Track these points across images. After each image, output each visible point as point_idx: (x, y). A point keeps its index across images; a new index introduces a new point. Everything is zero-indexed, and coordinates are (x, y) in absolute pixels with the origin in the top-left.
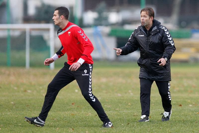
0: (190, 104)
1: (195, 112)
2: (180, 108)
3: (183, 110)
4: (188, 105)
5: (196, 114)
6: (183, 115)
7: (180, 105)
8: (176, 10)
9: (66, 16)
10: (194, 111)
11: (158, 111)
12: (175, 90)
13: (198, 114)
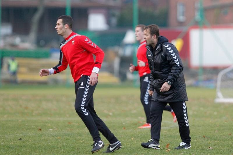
0: (50, 129)
1: (56, 137)
2: (40, 132)
3: (43, 135)
4: (48, 129)
5: (58, 139)
6: (43, 140)
7: (39, 129)
8: (34, 27)
9: (70, 26)
10: (55, 135)
11: (16, 136)
12: (34, 114)
13: (59, 138)
